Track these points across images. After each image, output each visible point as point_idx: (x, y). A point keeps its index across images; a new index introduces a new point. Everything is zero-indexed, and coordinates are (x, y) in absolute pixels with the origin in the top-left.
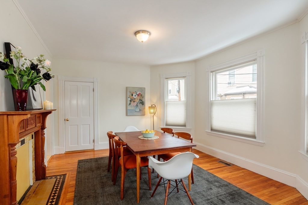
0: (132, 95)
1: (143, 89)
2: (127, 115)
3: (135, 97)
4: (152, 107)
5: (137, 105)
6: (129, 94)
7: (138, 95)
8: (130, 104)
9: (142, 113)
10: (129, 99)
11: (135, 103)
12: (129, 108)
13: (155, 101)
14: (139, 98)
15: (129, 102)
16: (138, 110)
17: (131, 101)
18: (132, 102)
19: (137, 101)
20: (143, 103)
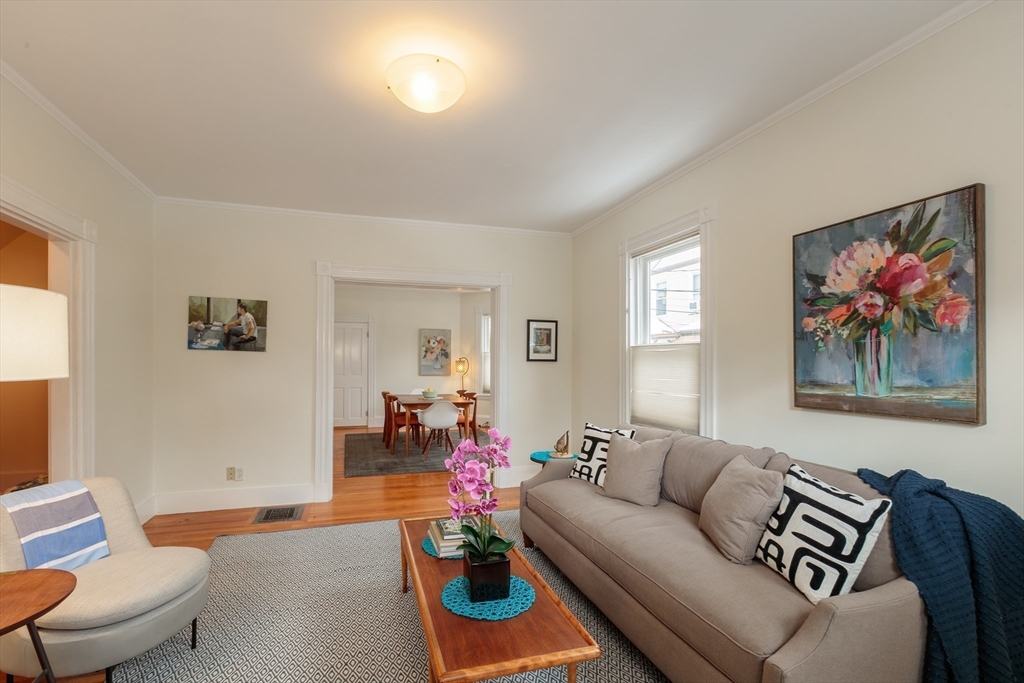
0: (429, 342)
1: (447, 333)
2: (420, 374)
3: (433, 346)
4: (460, 362)
5: (437, 358)
6: (423, 340)
7: (439, 342)
8: (425, 356)
9: (445, 371)
10: (424, 349)
11: (434, 355)
12: (424, 362)
13: (467, 350)
14: (440, 347)
15: (423, 353)
16: (439, 367)
17: (426, 352)
18: (429, 354)
19: (437, 351)
20: (446, 355)
